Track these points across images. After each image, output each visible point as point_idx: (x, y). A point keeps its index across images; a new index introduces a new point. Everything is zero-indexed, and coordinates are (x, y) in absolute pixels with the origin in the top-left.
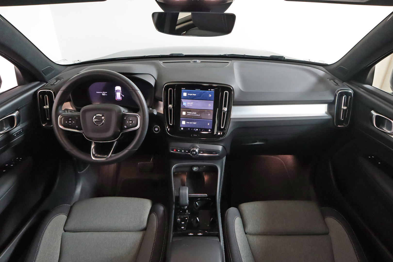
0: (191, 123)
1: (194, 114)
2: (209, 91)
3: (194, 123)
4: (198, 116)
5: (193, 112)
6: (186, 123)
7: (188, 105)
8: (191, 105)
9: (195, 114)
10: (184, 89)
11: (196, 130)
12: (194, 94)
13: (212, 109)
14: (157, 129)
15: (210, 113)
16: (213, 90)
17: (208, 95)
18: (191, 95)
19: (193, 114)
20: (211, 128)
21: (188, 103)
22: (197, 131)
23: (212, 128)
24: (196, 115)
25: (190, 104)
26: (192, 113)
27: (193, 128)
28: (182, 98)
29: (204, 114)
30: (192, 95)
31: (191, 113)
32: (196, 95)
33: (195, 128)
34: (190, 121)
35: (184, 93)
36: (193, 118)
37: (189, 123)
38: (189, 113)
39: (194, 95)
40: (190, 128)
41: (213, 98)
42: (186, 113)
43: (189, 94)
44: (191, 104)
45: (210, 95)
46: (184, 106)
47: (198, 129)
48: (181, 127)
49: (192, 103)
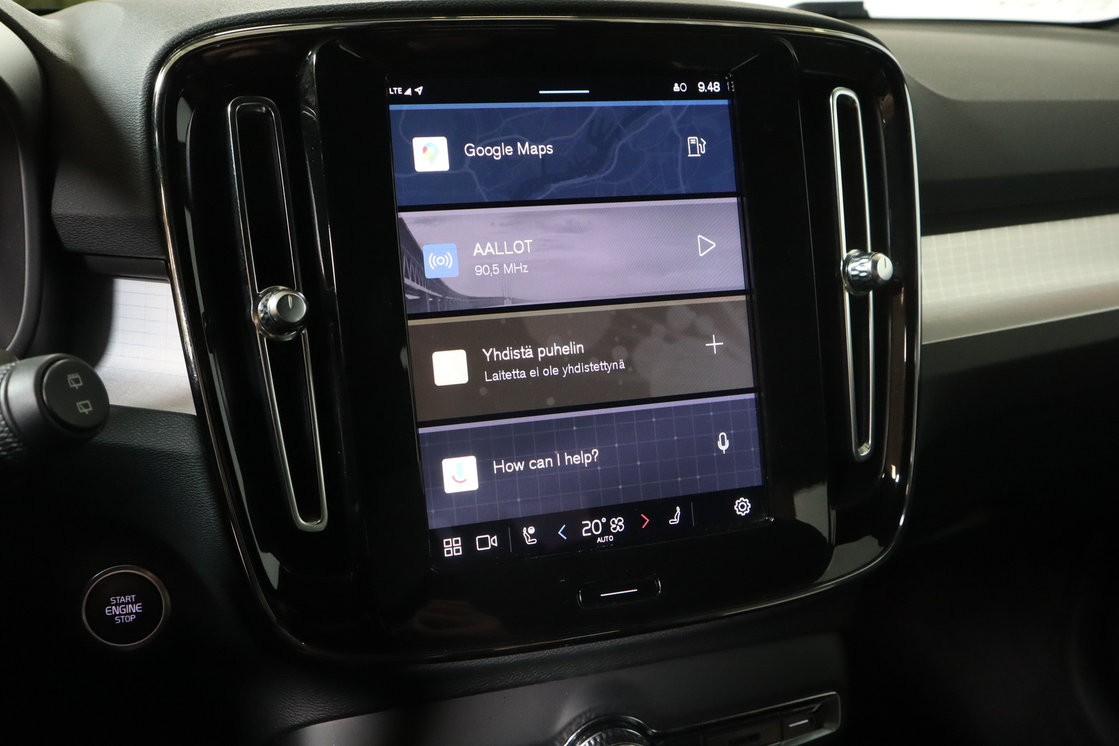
0: (541, 464)
1: (559, 361)
2: (679, 96)
3: (576, 459)
4: (601, 373)
5: (548, 345)
6: (484, 470)
7: (480, 271)
8: (511, 269)
9: (574, 359)
10: (415, 99)
11: (606, 527)
12: (535, 141)
13: (738, 282)
14: (136, 608)
15: (724, 328)
16: (715, 87)
17: (676, 143)
18: (498, 152)
19: (548, 362)
20: (757, 481)
21: (478, 249)
22: (617, 535)
23: (764, 474)
24: (578, 369)
25: (502, 260)
26: (543, 352)
27: (574, 519)
28: (401, 197)
29: (669, 339)
30: (509, 150)
31: (529, 354)
32: (549, 149)
33: (593, 514)
34: (524, 444)
35: (418, 143)
36: (551, 402)
37: (520, 466)
38: (509, 354)
39: (525, 149)
40: (545, 523)
41: (727, 174)
42: (476, 365)
43: (473, 151)
44: (516, 259)
45: (692, 140)
46: (437, 284)
47: (629, 511)
48: (436, 538)
49: (523, 245)
